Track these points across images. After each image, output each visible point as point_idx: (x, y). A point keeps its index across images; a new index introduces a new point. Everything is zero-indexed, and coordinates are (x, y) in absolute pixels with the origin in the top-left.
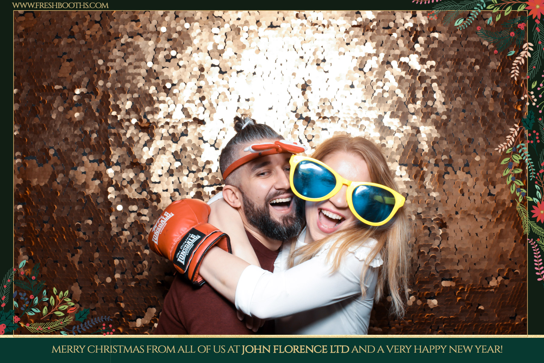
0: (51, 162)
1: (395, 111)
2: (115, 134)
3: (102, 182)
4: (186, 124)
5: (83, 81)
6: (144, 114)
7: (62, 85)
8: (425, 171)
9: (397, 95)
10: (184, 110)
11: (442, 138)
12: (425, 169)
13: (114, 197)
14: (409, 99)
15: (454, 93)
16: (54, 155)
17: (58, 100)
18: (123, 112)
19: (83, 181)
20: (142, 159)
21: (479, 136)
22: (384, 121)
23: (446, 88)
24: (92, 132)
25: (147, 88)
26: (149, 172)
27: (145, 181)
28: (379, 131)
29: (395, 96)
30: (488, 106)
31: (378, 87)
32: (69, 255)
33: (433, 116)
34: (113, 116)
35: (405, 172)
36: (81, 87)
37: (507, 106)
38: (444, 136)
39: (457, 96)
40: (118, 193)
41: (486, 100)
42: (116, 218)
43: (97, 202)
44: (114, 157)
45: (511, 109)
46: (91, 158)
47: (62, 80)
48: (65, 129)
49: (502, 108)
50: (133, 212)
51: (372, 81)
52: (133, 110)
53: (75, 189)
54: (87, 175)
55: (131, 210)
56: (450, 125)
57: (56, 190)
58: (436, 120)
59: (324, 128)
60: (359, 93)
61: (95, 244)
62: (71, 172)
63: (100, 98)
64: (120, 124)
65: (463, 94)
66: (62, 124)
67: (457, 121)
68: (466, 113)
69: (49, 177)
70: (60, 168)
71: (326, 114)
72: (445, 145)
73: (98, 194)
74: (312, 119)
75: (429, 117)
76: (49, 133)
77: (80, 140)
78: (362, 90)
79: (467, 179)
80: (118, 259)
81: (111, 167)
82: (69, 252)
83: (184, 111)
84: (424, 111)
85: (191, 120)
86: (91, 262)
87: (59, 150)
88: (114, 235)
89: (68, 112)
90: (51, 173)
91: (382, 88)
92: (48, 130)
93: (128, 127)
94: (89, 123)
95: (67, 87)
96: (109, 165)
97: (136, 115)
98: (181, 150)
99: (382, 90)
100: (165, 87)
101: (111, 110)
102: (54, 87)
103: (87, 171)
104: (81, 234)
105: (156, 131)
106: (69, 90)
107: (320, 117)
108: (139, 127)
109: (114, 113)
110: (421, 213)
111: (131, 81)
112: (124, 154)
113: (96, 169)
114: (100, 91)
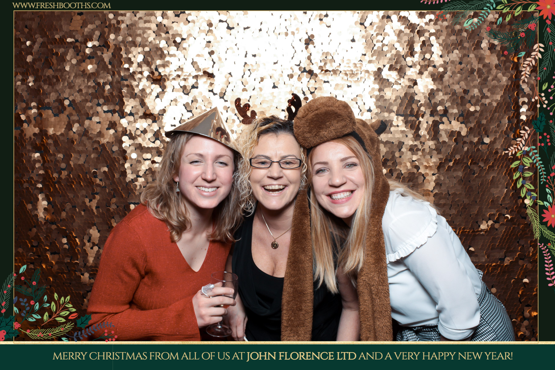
0: (67, 112)
1: (394, 64)
2: (128, 86)
3: (116, 131)
4: (196, 77)
5: (94, 34)
6: (155, 67)
7: (74, 38)
8: (420, 121)
9: (396, 49)
10: (193, 63)
11: (438, 90)
12: (421, 119)
13: (128, 146)
14: (407, 52)
15: (452, 46)
16: (69, 106)
17: (71, 52)
18: (135, 65)
19: (98, 130)
20: (154, 110)
21: (475, 87)
22: (383, 73)
23: (443, 41)
24: (105, 84)
25: (158, 43)
26: (161, 122)
27: (159, 131)
28: (378, 84)
29: (393, 49)
30: (484, 58)
31: (377, 41)
32: (87, 200)
33: (430, 69)
34: (125, 68)
35: (402, 122)
36: (93, 40)
37: (503, 58)
38: (440, 87)
39: (454, 49)
40: (131, 142)
41: (482, 52)
42: (131, 165)
43: (112, 150)
44: (127, 107)
45: (507, 60)
46: (105, 108)
47: (74, 33)
48: (79, 81)
49: (499, 60)
50: (148, 159)
51: (372, 35)
52: (145, 63)
53: (90, 138)
54: (102, 125)
55: (145, 158)
56: (446, 77)
57: (72, 138)
58: (432, 72)
59: (326, 80)
60: (360, 47)
61: (112, 190)
62: (87, 122)
63: (112, 51)
64: (132, 75)
65: (460, 47)
66: (75, 77)
67: (453, 73)
68: (463, 65)
69: (65, 126)
70: (75, 118)
71: (328, 67)
72: (441, 96)
73: (113, 142)
74: (314, 72)
75: (427, 70)
76: (63, 84)
77: (94, 91)
78: (363, 44)
79: (461, 128)
80: (134, 204)
81: (124, 117)
82: (87, 197)
83: (195, 64)
84: (421, 64)
85: (201, 73)
86: (107, 207)
87: (74, 101)
88: (129, 181)
89: (82, 64)
90: (66, 123)
91: (382, 42)
92: (62, 81)
93: (140, 79)
94: (102, 75)
95: (79, 40)
96: (122, 115)
97: (148, 68)
98: (192, 101)
99: (382, 43)
100: (175, 42)
101: (123, 63)
102: (66, 39)
103: (101, 121)
104: (98, 181)
105: (167, 83)
106: (81, 43)
107: (322, 70)
108: (152, 80)
109: (126, 66)
110: (416, 161)
111: (142, 34)
112: (137, 104)
113: (110, 120)
114: (111, 44)
